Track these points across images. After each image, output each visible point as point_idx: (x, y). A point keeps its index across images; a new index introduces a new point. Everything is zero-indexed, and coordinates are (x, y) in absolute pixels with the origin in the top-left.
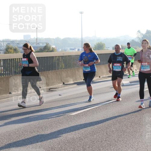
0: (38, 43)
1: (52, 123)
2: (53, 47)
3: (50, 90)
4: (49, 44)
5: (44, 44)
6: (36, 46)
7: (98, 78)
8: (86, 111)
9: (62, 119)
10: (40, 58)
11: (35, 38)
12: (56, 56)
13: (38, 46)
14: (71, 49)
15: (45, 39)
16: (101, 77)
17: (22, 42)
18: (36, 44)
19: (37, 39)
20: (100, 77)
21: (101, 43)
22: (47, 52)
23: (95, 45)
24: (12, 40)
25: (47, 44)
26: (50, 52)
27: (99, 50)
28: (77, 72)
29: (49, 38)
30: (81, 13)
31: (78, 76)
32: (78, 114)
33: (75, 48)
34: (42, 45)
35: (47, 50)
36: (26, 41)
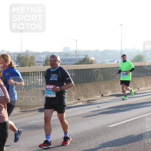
0: (78, 55)
1: (90, 135)
2: (91, 60)
3: (88, 102)
4: (88, 56)
5: (84, 56)
6: (76, 58)
7: (138, 90)
8: (124, 123)
9: (100, 131)
10: (80, 70)
11: (74, 50)
12: (95, 69)
13: (77, 58)
14: (110, 61)
15: (84, 51)
16: (140, 89)
17: (61, 54)
18: (75, 56)
19: (76, 51)
20: (138, 89)
21: (140, 55)
22: (86, 64)
23: (134, 57)
24: (51, 53)
25: (87, 56)
26: (89, 64)
27: (138, 62)
28: (116, 84)
29: (88, 50)
30: (121, 25)
31: (117, 89)
32: (116, 126)
33: (114, 61)
34: (81, 57)
35: (86, 62)
36: (66, 53)
